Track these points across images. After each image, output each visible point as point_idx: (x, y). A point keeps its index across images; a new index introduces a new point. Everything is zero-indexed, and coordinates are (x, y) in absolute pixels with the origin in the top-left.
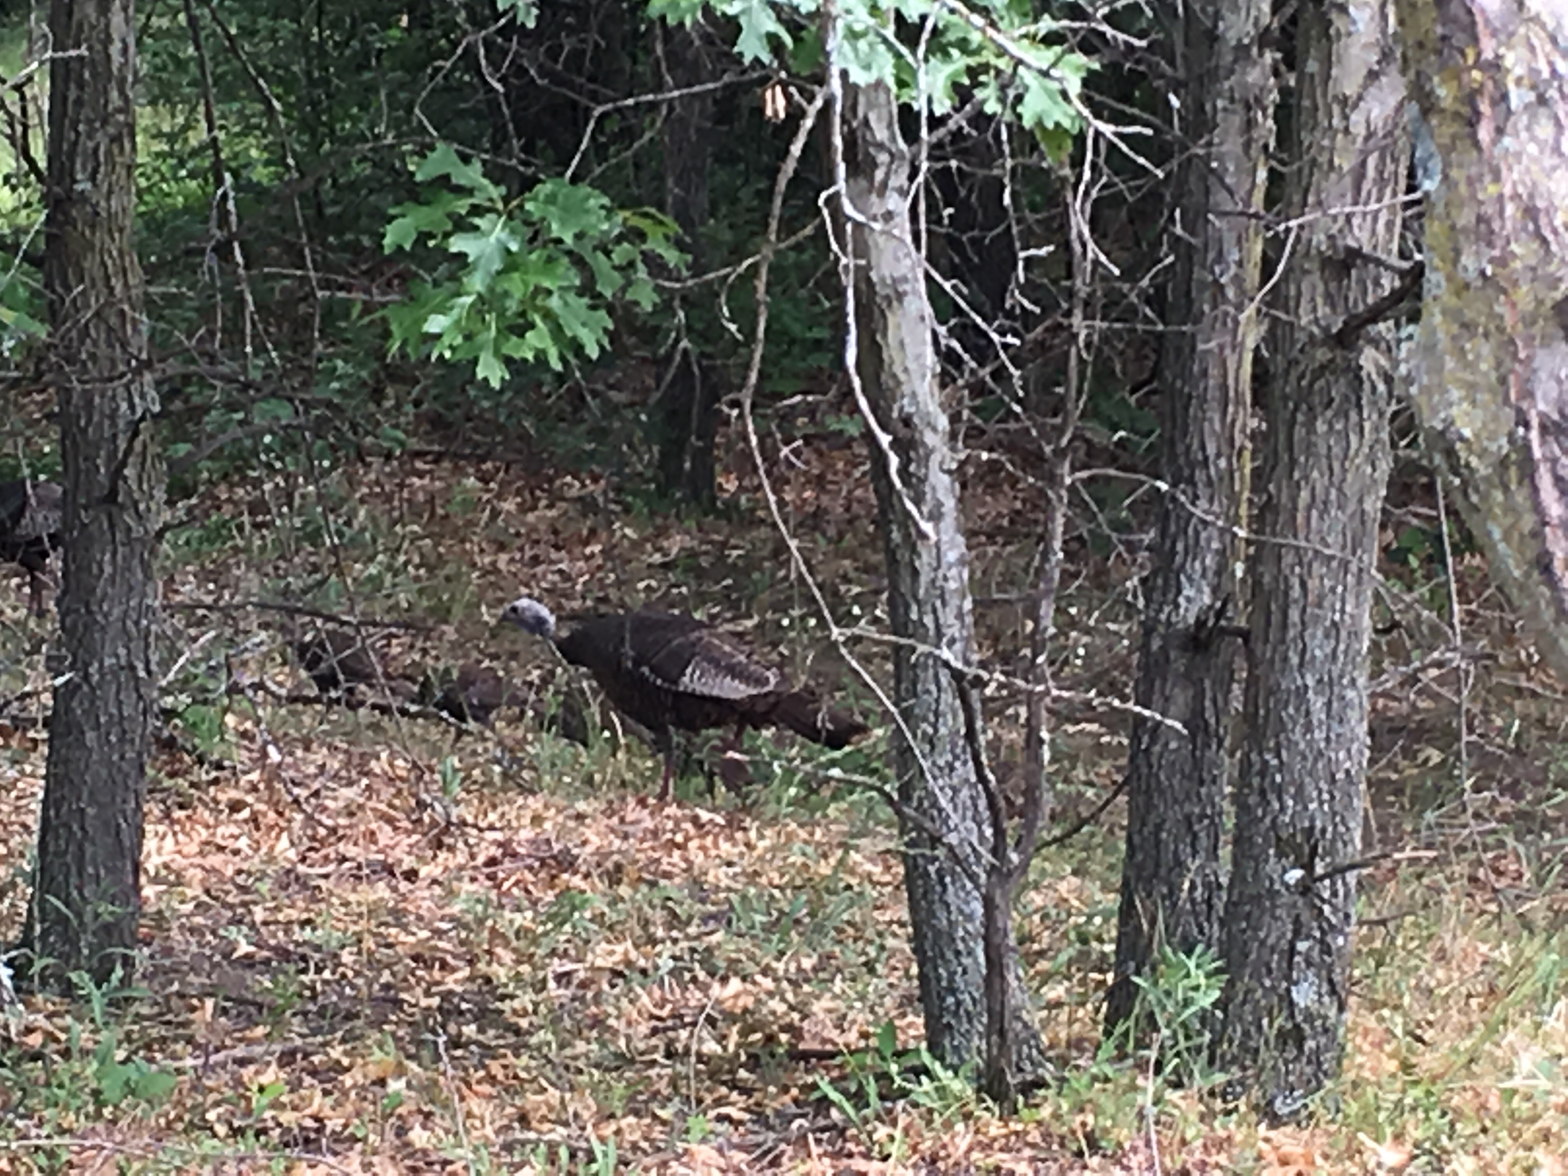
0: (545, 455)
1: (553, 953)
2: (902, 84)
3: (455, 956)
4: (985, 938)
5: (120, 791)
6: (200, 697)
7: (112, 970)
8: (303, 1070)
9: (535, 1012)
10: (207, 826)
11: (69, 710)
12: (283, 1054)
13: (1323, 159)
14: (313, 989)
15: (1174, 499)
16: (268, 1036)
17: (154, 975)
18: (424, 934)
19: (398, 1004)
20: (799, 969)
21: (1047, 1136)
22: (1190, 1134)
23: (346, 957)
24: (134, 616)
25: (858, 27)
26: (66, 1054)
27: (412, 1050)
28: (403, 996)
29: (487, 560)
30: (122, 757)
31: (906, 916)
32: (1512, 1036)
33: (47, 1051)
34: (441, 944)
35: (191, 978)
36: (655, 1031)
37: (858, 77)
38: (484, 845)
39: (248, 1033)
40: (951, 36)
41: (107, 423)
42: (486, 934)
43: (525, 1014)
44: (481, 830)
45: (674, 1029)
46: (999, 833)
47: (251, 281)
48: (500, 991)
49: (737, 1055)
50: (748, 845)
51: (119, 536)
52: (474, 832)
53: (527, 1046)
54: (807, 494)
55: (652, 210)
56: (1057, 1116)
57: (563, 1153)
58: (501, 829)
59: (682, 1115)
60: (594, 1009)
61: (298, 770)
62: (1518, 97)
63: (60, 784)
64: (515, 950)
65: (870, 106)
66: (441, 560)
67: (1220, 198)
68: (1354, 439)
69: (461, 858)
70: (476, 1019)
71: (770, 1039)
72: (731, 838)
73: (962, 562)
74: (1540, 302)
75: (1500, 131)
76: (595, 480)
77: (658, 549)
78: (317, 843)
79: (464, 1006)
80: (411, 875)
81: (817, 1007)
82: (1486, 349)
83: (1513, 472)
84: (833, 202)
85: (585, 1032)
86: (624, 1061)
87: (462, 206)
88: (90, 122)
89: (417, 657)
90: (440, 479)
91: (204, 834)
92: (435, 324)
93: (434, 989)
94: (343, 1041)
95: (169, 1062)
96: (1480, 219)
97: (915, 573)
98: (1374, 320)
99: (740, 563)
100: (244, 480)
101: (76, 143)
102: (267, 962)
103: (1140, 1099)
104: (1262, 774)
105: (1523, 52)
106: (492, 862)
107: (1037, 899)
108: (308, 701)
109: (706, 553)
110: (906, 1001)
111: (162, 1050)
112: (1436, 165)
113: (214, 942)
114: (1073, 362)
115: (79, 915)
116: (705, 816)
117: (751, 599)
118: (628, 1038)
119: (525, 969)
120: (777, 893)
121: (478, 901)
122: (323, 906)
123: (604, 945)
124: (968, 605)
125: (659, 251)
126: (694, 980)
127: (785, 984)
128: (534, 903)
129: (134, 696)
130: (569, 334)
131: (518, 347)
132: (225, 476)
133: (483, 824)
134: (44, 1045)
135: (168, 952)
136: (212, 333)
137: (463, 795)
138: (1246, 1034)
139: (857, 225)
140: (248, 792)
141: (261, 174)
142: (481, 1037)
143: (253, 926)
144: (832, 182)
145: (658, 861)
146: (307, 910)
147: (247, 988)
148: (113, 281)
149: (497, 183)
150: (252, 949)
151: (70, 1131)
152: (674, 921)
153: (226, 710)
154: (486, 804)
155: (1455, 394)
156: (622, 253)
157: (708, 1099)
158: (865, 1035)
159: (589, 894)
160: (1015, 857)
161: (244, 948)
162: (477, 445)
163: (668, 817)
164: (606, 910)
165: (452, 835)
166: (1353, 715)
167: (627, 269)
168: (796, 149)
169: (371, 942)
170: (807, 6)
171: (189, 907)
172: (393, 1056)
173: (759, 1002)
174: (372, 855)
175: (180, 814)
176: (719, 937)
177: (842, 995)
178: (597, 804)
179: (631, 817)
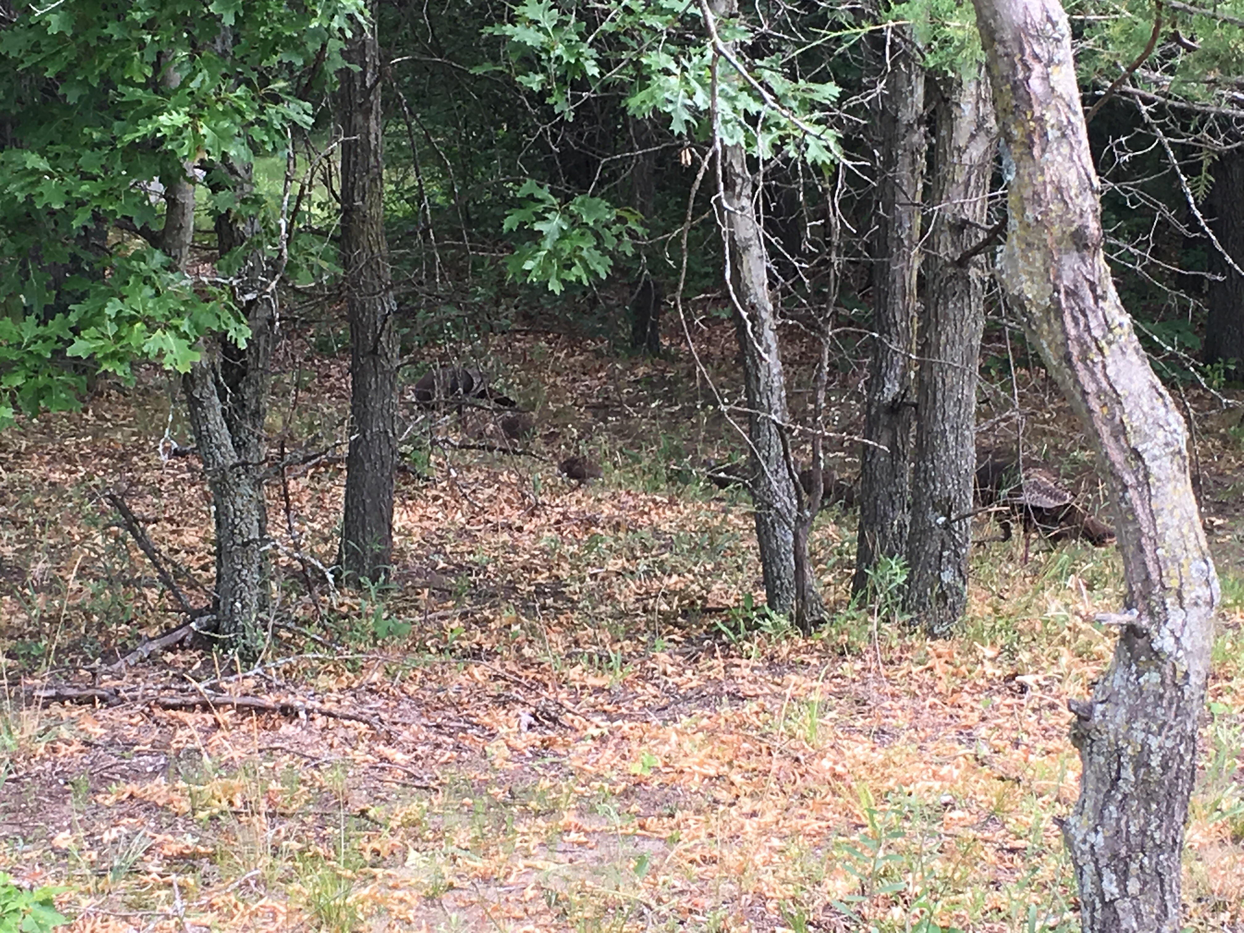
0: (578, 330)
1: (588, 565)
2: (748, 145)
3: (542, 567)
4: (795, 553)
5: (382, 491)
6: (418, 447)
7: (379, 576)
8: (471, 621)
9: (581, 592)
10: (422, 508)
11: (356, 453)
12: (461, 614)
13: (949, 177)
14: (475, 583)
15: (881, 341)
16: (454, 605)
17: (399, 578)
18: (527, 556)
19: (515, 589)
20: (705, 570)
21: (826, 646)
22: (894, 644)
23: (490, 568)
24: (387, 408)
25: (727, 118)
26: (359, 616)
27: (523, 611)
28: (518, 586)
29: (551, 380)
30: (382, 475)
31: (756, 544)
32: (1046, 594)
33: (350, 614)
34: (535, 561)
35: (417, 579)
36: (637, 600)
37: (728, 142)
38: (554, 514)
39: (445, 605)
40: (771, 122)
41: (372, 316)
42: (556, 556)
43: (575, 593)
44: (552, 507)
45: (646, 599)
46: (800, 502)
47: (439, 248)
48: (564, 583)
49: (677, 611)
50: (679, 512)
51: (379, 370)
52: (549, 508)
53: (577, 608)
54: (703, 346)
55: (629, 208)
56: (830, 636)
57: (596, 658)
58: (562, 506)
59: (652, 639)
60: (608, 591)
61: (465, 481)
62: (1052, 134)
63: (353, 489)
64: (570, 564)
65: (733, 156)
66: (530, 381)
67: (902, 198)
68: (967, 312)
69: (543, 521)
70: (552, 596)
71: (693, 603)
72: (671, 509)
73: (780, 373)
74: (1064, 232)
75: (1044, 151)
76: (602, 342)
77: (633, 374)
78: (475, 515)
79: (546, 590)
80: (520, 529)
81: (714, 588)
82: (1038, 256)
83: (1052, 315)
84: (718, 200)
85: (605, 602)
86: (624, 614)
87: (540, 208)
88: (360, 173)
90: (528, 342)
91: (421, 511)
92: (529, 265)
93: (532, 583)
94: (490, 607)
95: (407, 619)
96: (1035, 193)
97: (758, 379)
98: (975, 254)
99: (672, 379)
100: (435, 345)
101: (353, 184)
102: (453, 571)
103: (870, 628)
104: (925, 472)
105: (1055, 113)
106: (558, 522)
107: (817, 535)
108: (468, 447)
109: (655, 375)
110: (756, 585)
111: (404, 614)
112: (1013, 168)
113: (427, 562)
114: (832, 276)
115: (363, 549)
116: (658, 499)
117: (677, 396)
118: (625, 604)
119: (575, 572)
120: (693, 534)
121: (552, 541)
122: (478, 544)
123: (612, 560)
124: (783, 394)
125: (634, 227)
126: (656, 576)
127: (699, 577)
128: (578, 541)
129: (387, 446)
130: (592, 268)
131: (568, 275)
132: (426, 343)
133: (553, 504)
134: (349, 612)
135: (406, 567)
136: (421, 271)
137: (543, 491)
138: (919, 596)
139: (729, 212)
140: (441, 491)
141: (439, 200)
142: (555, 605)
143: (445, 554)
144: (717, 192)
145: (636, 520)
146: (471, 546)
147: (444, 583)
148: (374, 248)
149: (556, 197)
150: (445, 565)
151: (362, 652)
152: (645, 548)
153: (430, 453)
154: (554, 495)
155: (1024, 277)
156: (615, 229)
157: (664, 632)
158: (737, 600)
159: (604, 536)
160: (808, 514)
161: (442, 565)
162: (546, 326)
163: (641, 500)
164: (613, 544)
165: (538, 510)
166: (968, 443)
167: (619, 236)
168: (700, 176)
169: (501, 561)
170: (703, 107)
171: (415, 546)
172: (514, 614)
173: (687, 587)
174: (501, 520)
175: (410, 502)
176: (667, 555)
177: (726, 581)
178: (608, 494)
179: (623, 499)
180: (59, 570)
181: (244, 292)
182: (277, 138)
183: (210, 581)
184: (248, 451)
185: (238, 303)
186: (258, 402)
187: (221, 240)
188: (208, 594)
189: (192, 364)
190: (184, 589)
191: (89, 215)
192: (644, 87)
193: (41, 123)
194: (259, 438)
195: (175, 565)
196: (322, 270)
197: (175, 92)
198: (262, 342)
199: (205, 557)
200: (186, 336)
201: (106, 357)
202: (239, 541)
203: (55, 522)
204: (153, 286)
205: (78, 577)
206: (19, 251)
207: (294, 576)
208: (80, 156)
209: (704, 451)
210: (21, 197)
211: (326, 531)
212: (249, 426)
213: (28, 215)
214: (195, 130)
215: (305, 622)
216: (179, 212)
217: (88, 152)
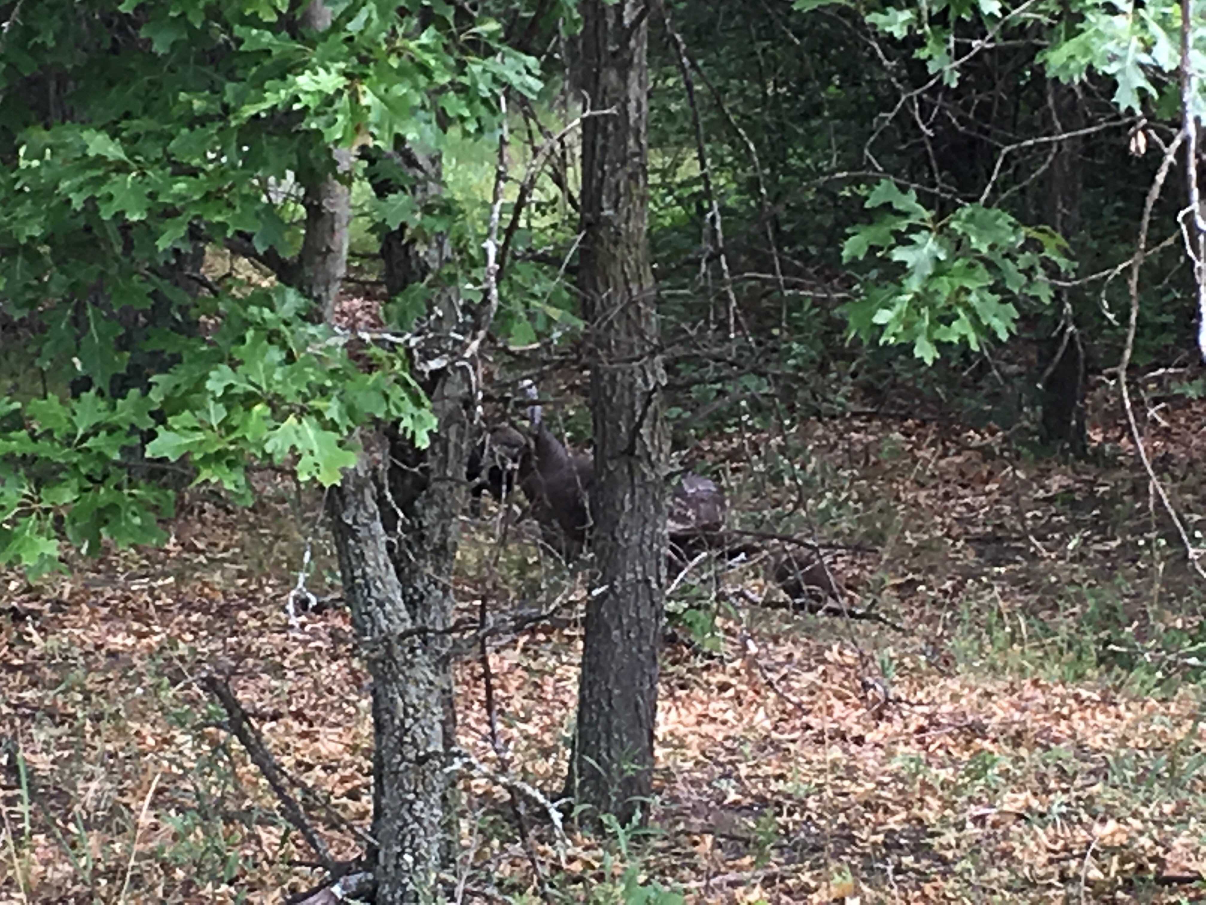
0: (953, 415)
1: (971, 800)
3: (895, 803)
5: (638, 675)
6: (695, 604)
7: (632, 814)
8: (781, 890)
9: (958, 846)
10: (702, 702)
11: (599, 614)
12: (765, 878)
14: (786, 828)
16: (752, 864)
17: (665, 817)
18: (871, 786)
19: (851, 840)
20: (1162, 814)
23: (811, 803)
24: (648, 542)
26: (600, 878)
27: (865, 875)
28: (855, 833)
29: (910, 496)
30: (640, 651)
33: (586, 876)
34: (884, 794)
35: (693, 819)
36: (1051, 861)
38: (914, 716)
39: (738, 862)
41: (627, 394)
42: (917, 786)
43: (950, 847)
44: (912, 705)
45: (1065, 859)
47: (734, 283)
48: (929, 830)
49: (1116, 881)
50: (1118, 717)
51: (636, 481)
52: (907, 707)
53: (954, 873)
54: (1157, 443)
55: (1048, 228)
58: (929, 704)
60: (1003, 845)
61: (770, 659)
63: (592, 670)
64: (940, 798)
66: (875, 497)
69: (897, 728)
70: (912, 852)
71: (1141, 868)
72: (1104, 711)
76: (993, 433)
77: (1042, 487)
78: (786, 716)
79: (903, 841)
80: (859, 740)
81: (1176, 843)
84: (1189, 218)
85: (997, 862)
86: (1030, 884)
87: (902, 225)
88: (612, 163)
89: (857, 572)
90: (872, 433)
91: (700, 708)
92: (882, 317)
93: (879, 829)
94: (811, 868)
95: (678, 884)
99: (1107, 497)
100: (723, 435)
101: (601, 181)
102: (750, 807)
106: (921, 730)
108: (777, 606)
109: (1079, 489)
111: (673, 876)
113: (710, 791)
115: (608, 770)
116: (1084, 694)
117: (1115, 525)
118: (1032, 867)
119: (949, 813)
120: (1141, 753)
121: (912, 760)
122: (792, 764)
123: (1009, 794)
125: (1054, 258)
126: (1080, 821)
127: (1151, 825)
128: (954, 762)
129: (649, 603)
130: (985, 323)
131: (946, 333)
132: (709, 433)
133: (914, 701)
134: (584, 871)
135: (675, 800)
136: (707, 325)
137: (897, 678)
140: (732, 676)
142: (916, 866)
143: (738, 779)
144: (1188, 204)
145: (1049, 729)
146: (780, 767)
147: (737, 827)
148: (631, 285)
149: (928, 208)
150: (739, 797)
152: (1063, 775)
153: (715, 614)
154: (915, 684)
156: (1025, 259)
159: (996, 755)
161: (732, 796)
162: (902, 407)
163: (1055, 695)
164: (1010, 767)
165: (889, 709)
167: (1029, 272)
168: (1160, 178)
169: (829, 792)
170: (1168, 66)
171: (689, 765)
172: (850, 878)
173: (1132, 839)
174: (829, 725)
175: (679, 693)
176: (1098, 788)
177: (1195, 833)
178: (1001, 684)
179: (1027, 694)
180: (122, 793)
181: (427, 357)
182: (483, 111)
183: (362, 815)
184: (427, 609)
185: (416, 374)
186: (444, 531)
187: (389, 273)
188: (358, 838)
189: (343, 470)
190: (321, 829)
191: (183, 231)
192: (1072, 33)
193: (111, 84)
194: (445, 589)
195: (307, 791)
196: (550, 320)
197: (324, 37)
198: (453, 438)
199: (353, 777)
200: (334, 427)
201: (207, 460)
202: (411, 756)
203: (116, 716)
204: (284, 346)
205: (153, 805)
206: (74, 287)
207: (496, 812)
208: (172, 137)
209: (1159, 616)
210: (77, 202)
211: (547, 737)
212: (430, 570)
213: (88, 229)
214: (355, 97)
215: (513, 888)
216: (327, 226)
217: (185, 131)
